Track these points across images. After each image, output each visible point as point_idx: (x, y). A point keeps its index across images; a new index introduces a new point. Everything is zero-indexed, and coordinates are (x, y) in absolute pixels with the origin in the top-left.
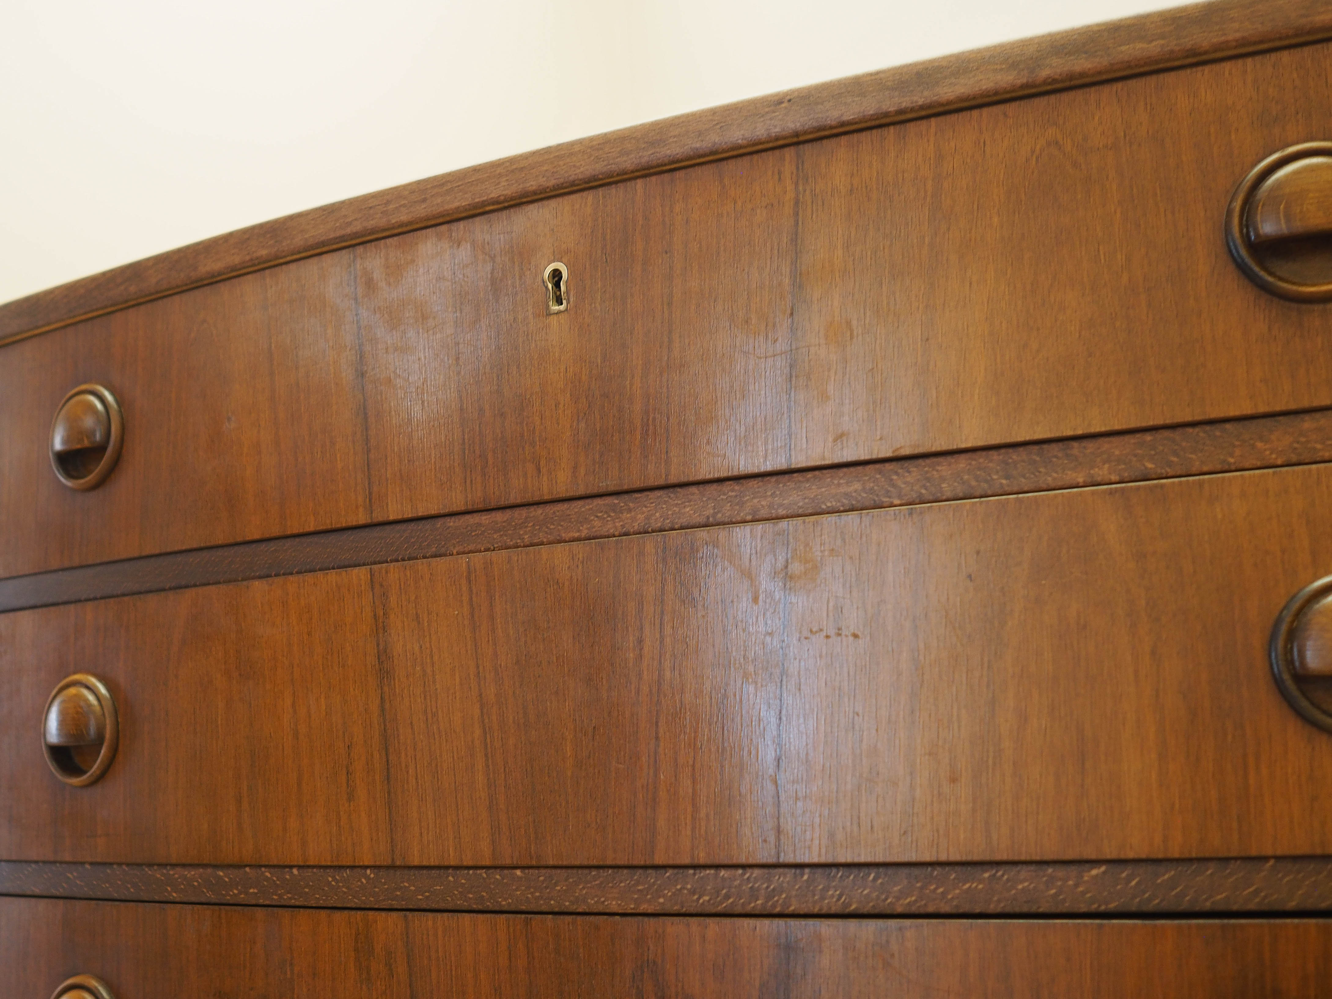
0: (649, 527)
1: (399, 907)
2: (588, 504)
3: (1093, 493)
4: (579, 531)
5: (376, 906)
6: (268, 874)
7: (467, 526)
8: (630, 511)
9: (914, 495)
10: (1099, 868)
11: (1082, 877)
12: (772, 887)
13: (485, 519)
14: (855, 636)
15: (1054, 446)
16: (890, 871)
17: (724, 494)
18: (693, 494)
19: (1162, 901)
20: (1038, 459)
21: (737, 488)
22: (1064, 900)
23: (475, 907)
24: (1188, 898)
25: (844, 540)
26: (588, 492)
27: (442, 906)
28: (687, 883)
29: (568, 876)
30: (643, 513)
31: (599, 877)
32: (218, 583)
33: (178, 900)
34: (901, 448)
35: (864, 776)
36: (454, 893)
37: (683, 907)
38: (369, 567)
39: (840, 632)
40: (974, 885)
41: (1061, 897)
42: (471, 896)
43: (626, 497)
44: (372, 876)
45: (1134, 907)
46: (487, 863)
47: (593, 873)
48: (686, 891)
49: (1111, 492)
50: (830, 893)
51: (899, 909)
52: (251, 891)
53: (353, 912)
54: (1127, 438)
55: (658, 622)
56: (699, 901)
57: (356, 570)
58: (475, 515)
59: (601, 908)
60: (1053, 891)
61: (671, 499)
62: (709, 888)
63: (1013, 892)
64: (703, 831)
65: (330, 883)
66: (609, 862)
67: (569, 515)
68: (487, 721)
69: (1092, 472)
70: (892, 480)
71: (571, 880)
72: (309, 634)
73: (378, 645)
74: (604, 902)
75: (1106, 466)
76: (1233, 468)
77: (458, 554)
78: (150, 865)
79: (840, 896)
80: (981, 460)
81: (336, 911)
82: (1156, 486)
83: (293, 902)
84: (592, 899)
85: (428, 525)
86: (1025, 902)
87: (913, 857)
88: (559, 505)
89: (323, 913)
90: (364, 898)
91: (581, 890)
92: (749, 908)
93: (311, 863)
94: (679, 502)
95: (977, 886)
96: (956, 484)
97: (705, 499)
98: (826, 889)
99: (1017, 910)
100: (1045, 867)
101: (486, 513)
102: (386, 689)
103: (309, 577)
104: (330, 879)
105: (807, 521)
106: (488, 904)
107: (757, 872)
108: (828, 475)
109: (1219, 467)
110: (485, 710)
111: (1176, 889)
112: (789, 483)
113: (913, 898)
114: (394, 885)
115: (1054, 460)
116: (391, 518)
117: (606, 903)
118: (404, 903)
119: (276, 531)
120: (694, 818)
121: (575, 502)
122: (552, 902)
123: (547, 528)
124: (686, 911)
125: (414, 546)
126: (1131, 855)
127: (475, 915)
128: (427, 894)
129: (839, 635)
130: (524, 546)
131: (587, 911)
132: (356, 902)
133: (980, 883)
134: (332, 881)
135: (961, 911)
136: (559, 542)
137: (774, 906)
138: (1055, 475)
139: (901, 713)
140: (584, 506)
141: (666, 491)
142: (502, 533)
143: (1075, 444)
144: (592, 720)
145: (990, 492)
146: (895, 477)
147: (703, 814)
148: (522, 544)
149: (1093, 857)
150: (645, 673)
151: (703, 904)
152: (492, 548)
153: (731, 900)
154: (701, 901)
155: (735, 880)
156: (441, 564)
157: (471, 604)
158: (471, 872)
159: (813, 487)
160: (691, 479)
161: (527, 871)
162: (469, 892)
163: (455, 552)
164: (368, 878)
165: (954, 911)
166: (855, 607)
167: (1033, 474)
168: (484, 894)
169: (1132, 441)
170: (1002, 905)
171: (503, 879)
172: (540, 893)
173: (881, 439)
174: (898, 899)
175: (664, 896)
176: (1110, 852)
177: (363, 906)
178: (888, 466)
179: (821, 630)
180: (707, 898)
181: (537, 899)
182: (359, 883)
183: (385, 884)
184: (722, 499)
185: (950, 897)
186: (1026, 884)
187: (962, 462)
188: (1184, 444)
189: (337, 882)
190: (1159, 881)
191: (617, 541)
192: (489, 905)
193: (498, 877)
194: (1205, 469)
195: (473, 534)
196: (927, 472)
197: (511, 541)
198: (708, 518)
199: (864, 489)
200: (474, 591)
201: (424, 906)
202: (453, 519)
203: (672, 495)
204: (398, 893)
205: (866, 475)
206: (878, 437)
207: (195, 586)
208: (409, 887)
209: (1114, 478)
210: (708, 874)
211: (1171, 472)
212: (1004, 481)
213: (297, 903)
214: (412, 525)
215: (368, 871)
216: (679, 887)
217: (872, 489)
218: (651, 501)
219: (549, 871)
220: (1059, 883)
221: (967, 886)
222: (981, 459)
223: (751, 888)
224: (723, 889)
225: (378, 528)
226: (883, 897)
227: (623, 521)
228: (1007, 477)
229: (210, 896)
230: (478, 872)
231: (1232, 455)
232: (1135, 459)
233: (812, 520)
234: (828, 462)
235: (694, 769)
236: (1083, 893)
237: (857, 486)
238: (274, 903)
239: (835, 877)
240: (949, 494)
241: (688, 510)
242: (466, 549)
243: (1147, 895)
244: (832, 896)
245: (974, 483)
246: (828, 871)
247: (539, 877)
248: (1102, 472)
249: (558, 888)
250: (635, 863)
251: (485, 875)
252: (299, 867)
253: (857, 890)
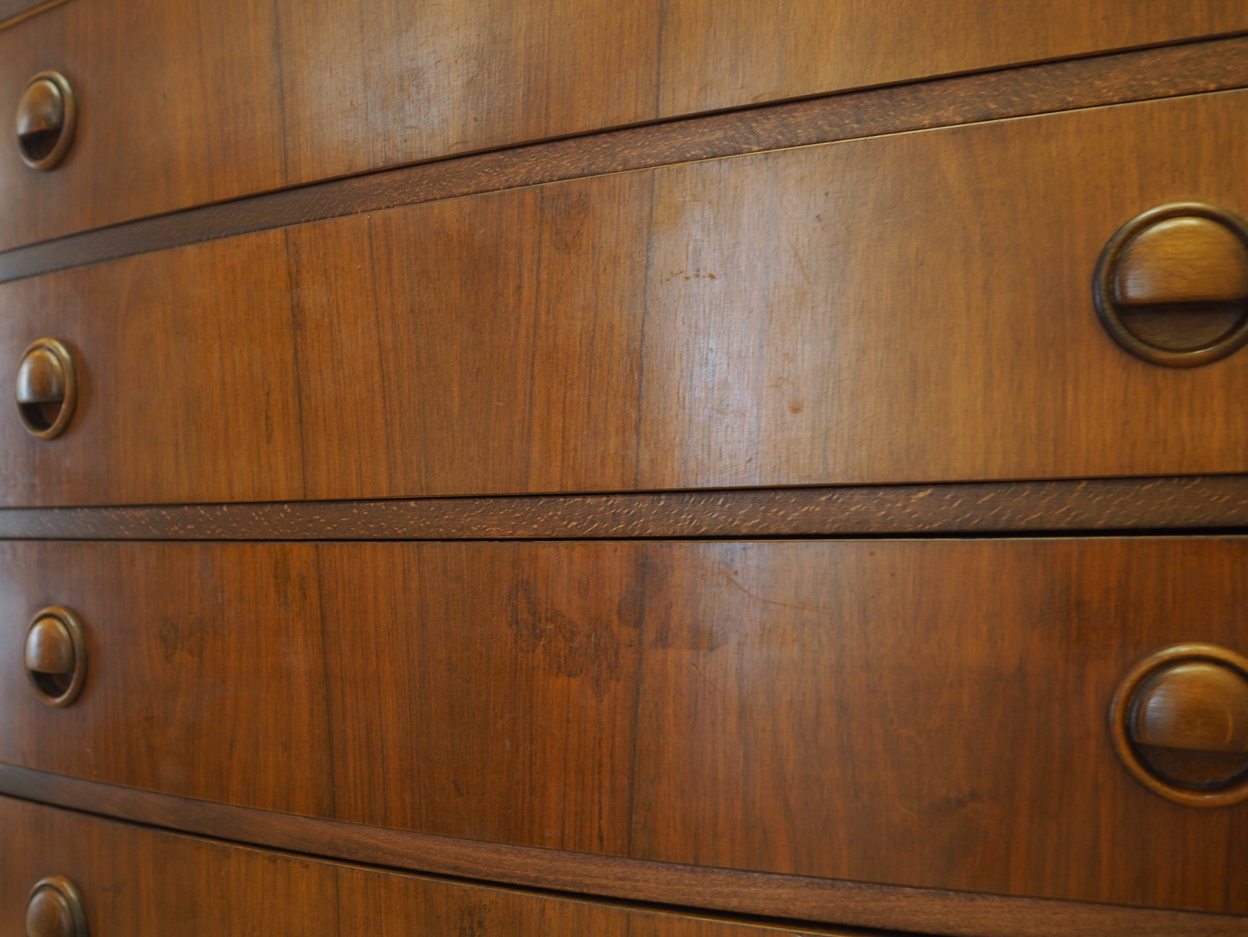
0: (530, 180)
1: (312, 538)
2: (477, 161)
3: (937, 133)
4: (468, 186)
5: (292, 538)
6: (202, 512)
7: (371, 186)
8: (513, 165)
9: (772, 141)
10: (926, 491)
11: (910, 499)
12: (632, 512)
13: (385, 178)
14: (712, 277)
15: (903, 89)
16: (738, 496)
17: (598, 146)
18: (570, 147)
19: (982, 520)
20: (888, 103)
21: (610, 140)
22: (892, 522)
23: (375, 536)
24: (1005, 518)
25: (704, 185)
26: (476, 148)
27: (347, 535)
28: (558, 511)
29: (455, 506)
30: (525, 167)
31: (482, 507)
32: (157, 249)
33: (129, 537)
34: (760, 95)
35: (715, 407)
36: (357, 524)
37: (553, 532)
38: (283, 228)
39: (698, 273)
40: (812, 508)
41: (890, 518)
42: (372, 526)
43: (510, 152)
44: (289, 510)
45: (955, 528)
46: (385, 495)
47: (477, 503)
48: (556, 518)
49: (954, 132)
50: (683, 517)
51: (744, 531)
52: (189, 527)
53: (272, 544)
54: (972, 80)
55: (535, 268)
56: (568, 526)
57: (272, 232)
58: (377, 175)
59: (482, 535)
60: (883, 513)
61: (551, 152)
62: (577, 514)
63: (847, 513)
64: (571, 462)
65: (253, 518)
66: (489, 492)
67: (460, 172)
68: (384, 366)
69: (938, 114)
70: (751, 127)
71: (457, 510)
72: (234, 292)
73: (292, 300)
74: (485, 528)
75: (952, 108)
76: (1071, 106)
77: (362, 212)
78: (106, 507)
79: (692, 519)
80: (835, 106)
81: (258, 543)
82: (996, 125)
83: (223, 536)
84: (475, 527)
85: (336, 187)
86: (858, 523)
87: (756, 482)
88: (451, 163)
89: (248, 545)
90: (282, 530)
91: (466, 518)
92: (612, 531)
93: (236, 500)
94: (558, 155)
95: (814, 509)
96: (810, 130)
97: (581, 152)
98: (680, 513)
99: (850, 530)
100: (876, 490)
101: (387, 173)
102: (299, 339)
103: (234, 241)
104: (254, 514)
105: (671, 168)
106: (387, 532)
107: (619, 499)
108: (694, 125)
109: (1058, 106)
110: (383, 356)
111: (994, 509)
112: (657, 133)
113: (757, 521)
114: (307, 518)
115: (903, 103)
116: (304, 181)
117: (487, 530)
118: (315, 534)
119: (205, 199)
120: (564, 451)
121: (464, 159)
122: (441, 530)
123: (440, 185)
124: (557, 535)
125: (324, 207)
126: (954, 477)
127: (375, 543)
128: (335, 525)
129: (698, 276)
130: (420, 202)
131: (472, 537)
132: (275, 535)
133: (817, 506)
134: (255, 516)
135: (799, 532)
136: (450, 197)
137: (633, 530)
138: (903, 118)
139: (751, 348)
140: (472, 163)
141: (546, 146)
142: (400, 191)
143: (923, 87)
144: (475, 362)
145: (841, 136)
146: (754, 125)
147: (571, 446)
148: (418, 201)
149: (919, 479)
150: (523, 317)
151: (571, 529)
152: (392, 205)
153: (596, 525)
154: (570, 526)
155: (600, 506)
156: (346, 221)
157: (371, 257)
158: (372, 504)
159: (680, 137)
160: (568, 132)
161: (419, 502)
162: (371, 523)
163: (359, 210)
164: (285, 512)
165: (792, 532)
166: (712, 249)
167: (882, 117)
168: (383, 524)
169: (978, 82)
170: (836, 526)
171: (399, 510)
172: (431, 522)
173: (742, 87)
174: (744, 521)
175: (537, 522)
176: (935, 476)
177: (281, 538)
178: (749, 114)
179: (681, 272)
180: (574, 523)
181: (428, 527)
182: (278, 517)
183: (299, 517)
184: (596, 151)
185: (790, 519)
186: (859, 506)
187: (816, 109)
188: (1026, 84)
189: (260, 516)
190: (980, 502)
191: (500, 195)
192: (387, 534)
193: (395, 508)
194: (1045, 108)
195: (376, 193)
196: (784, 118)
197: (408, 198)
198: (583, 169)
199: (725, 137)
200: (375, 246)
201: (333, 536)
202: (358, 180)
203: (551, 149)
204: (311, 525)
205: (727, 124)
206: (740, 86)
207: (139, 253)
208: (319, 520)
209: (958, 119)
210: (577, 501)
211: (1011, 111)
212: (855, 126)
213: (227, 537)
214: (322, 189)
215: (286, 507)
216: (550, 514)
217: (733, 136)
218: (533, 155)
219: (438, 502)
220: (889, 505)
221: (806, 509)
222: (834, 104)
223: (614, 513)
224: (589, 515)
225: (293, 192)
226: (730, 520)
227: (507, 175)
228: (858, 122)
229: (155, 532)
230: (379, 504)
231: (1070, 94)
232: (979, 100)
233: (676, 167)
234: (692, 112)
235: (564, 404)
236: (911, 514)
237: (719, 134)
238: (207, 537)
239: (688, 502)
240: (803, 140)
241: (565, 162)
242: (369, 208)
243: (967, 516)
244: (685, 520)
245: (827, 128)
246: (681, 497)
247: (430, 507)
248: (946, 114)
249: (446, 517)
250: (512, 492)
251: (384, 507)
252: (229, 504)
253: (707, 514)
